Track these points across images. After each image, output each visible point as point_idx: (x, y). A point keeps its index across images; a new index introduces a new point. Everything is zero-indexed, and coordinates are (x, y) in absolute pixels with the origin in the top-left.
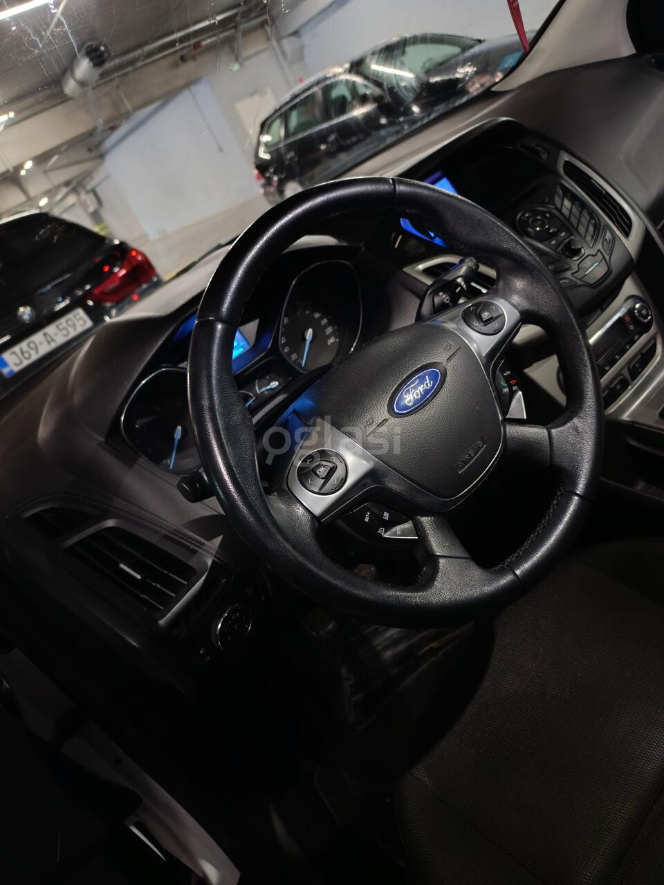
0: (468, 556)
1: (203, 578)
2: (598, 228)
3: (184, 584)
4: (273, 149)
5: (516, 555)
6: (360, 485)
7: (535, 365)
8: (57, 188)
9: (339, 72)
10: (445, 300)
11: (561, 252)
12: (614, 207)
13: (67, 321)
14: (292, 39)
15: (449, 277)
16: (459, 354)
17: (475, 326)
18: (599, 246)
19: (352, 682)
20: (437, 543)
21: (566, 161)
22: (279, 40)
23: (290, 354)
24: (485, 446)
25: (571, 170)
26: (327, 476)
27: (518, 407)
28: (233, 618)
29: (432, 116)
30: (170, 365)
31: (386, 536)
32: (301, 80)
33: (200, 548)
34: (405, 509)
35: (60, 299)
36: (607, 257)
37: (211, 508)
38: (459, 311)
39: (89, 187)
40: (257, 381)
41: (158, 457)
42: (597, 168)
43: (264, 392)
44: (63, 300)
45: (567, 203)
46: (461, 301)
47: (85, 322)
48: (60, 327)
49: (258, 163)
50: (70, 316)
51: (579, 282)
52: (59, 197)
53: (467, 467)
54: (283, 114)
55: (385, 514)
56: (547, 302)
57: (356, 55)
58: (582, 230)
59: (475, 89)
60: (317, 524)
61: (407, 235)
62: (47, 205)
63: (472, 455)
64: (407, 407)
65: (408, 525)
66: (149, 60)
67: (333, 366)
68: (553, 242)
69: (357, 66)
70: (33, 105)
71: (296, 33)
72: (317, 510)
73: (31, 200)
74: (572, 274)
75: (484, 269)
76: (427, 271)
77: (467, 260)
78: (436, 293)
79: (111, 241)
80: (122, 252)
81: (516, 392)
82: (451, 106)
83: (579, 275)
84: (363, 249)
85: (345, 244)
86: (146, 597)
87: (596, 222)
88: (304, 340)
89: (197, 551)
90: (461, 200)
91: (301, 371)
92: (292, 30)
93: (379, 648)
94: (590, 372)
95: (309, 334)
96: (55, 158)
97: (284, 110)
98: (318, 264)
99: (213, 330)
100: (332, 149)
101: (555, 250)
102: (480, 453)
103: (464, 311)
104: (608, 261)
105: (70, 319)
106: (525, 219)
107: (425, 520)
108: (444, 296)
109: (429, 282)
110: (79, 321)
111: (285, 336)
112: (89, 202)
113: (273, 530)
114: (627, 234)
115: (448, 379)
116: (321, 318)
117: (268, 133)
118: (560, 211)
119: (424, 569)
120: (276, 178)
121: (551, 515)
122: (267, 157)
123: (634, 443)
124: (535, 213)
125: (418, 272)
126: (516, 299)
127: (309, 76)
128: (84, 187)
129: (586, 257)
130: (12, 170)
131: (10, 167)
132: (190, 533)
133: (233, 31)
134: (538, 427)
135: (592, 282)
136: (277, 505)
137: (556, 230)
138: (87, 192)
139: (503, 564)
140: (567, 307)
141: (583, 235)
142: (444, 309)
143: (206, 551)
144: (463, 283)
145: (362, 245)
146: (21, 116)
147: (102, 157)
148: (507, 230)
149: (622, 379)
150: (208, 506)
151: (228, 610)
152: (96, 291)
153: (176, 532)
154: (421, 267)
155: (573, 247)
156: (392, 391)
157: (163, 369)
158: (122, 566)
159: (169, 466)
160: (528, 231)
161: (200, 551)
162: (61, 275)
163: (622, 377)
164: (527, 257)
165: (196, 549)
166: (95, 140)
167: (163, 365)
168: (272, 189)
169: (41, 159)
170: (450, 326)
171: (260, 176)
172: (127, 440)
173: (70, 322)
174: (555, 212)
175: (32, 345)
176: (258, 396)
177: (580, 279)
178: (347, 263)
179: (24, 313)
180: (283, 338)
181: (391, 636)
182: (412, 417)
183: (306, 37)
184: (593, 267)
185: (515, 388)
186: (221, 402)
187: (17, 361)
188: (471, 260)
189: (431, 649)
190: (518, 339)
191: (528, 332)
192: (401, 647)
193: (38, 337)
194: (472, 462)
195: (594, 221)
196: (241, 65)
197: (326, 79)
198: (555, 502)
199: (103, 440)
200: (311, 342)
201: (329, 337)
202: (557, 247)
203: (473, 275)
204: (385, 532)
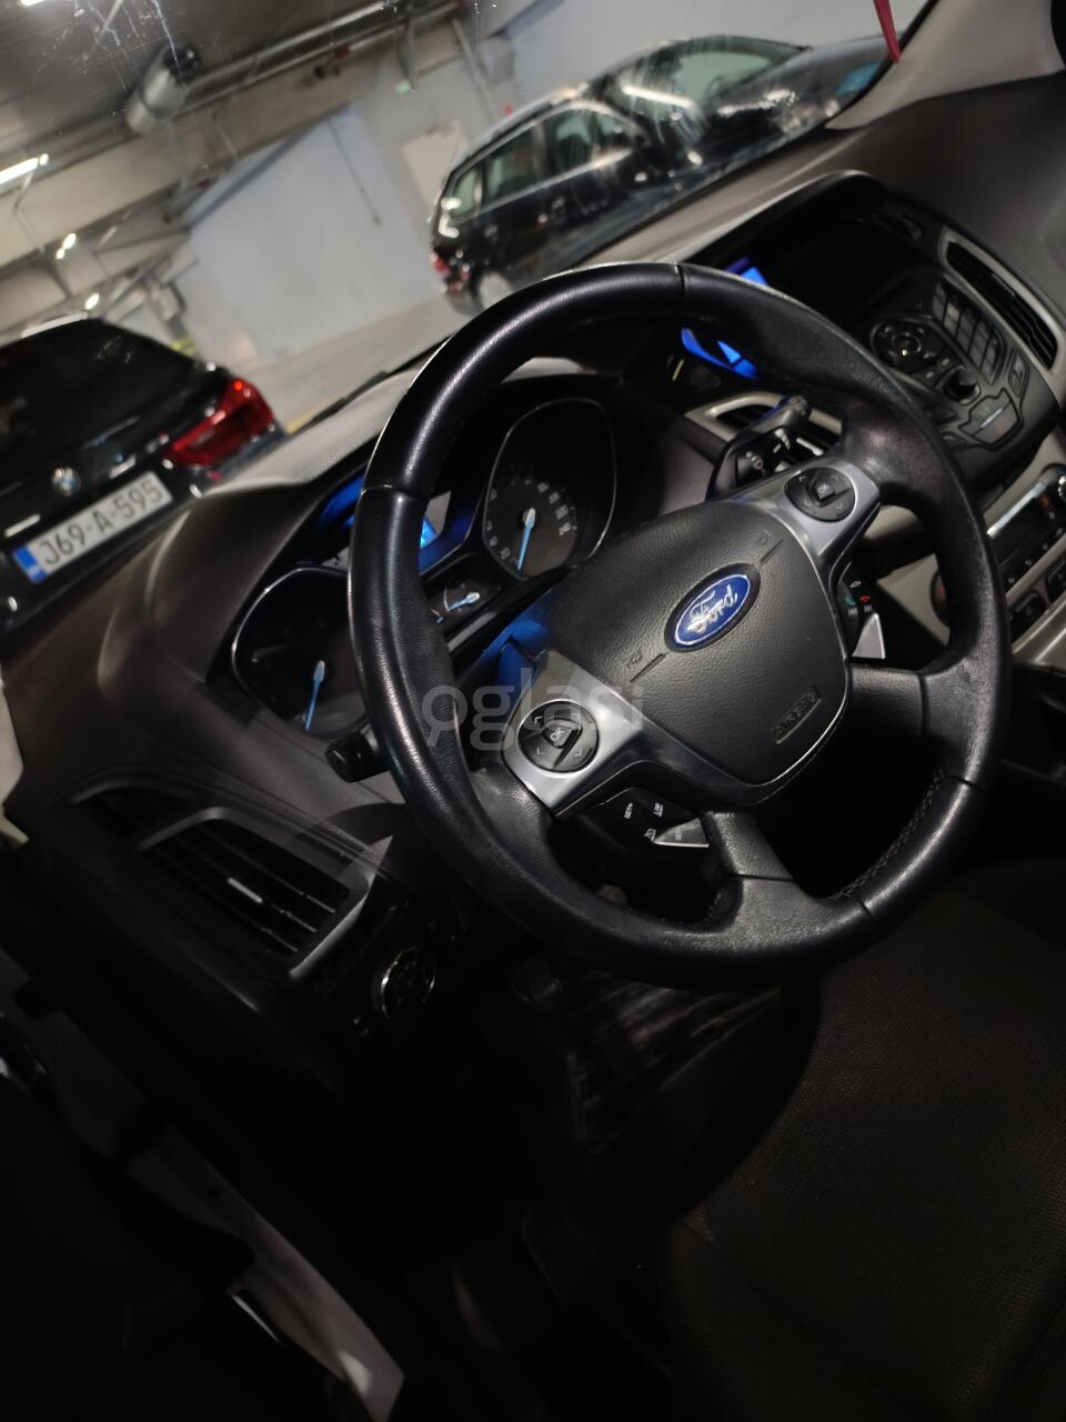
0: (790, 877)
1: (361, 904)
2: (1003, 353)
3: (329, 913)
4: (462, 221)
5: (866, 877)
6: (618, 758)
7: (896, 573)
8: (115, 279)
9: (572, 96)
10: (755, 466)
11: (941, 391)
12: (1029, 319)
13: (130, 494)
14: (497, 42)
15: (763, 428)
16: (780, 552)
17: (807, 507)
18: (1003, 382)
19: (583, 1077)
20: (740, 856)
21: (951, 245)
22: (473, 44)
23: (499, 548)
24: (819, 701)
25: (959, 257)
26: (566, 742)
27: (872, 639)
28: (407, 968)
29: (729, 169)
30: (310, 562)
31: (660, 842)
32: (509, 110)
33: (356, 855)
34: (688, 801)
35: (120, 458)
36: (1017, 401)
37: (374, 793)
38: (780, 483)
39: (165, 278)
40: (446, 592)
41: (288, 710)
42: (1002, 255)
43: (456, 609)
44: (125, 459)
45: (953, 312)
46: (780, 468)
47: (160, 496)
48: (120, 503)
49: (438, 243)
50: (136, 485)
51: (971, 441)
52: (116, 294)
53: (789, 734)
54: (479, 164)
55: (657, 806)
56: (924, 471)
57: (598, 69)
58: (976, 356)
59: (793, 127)
60: (549, 821)
61: (692, 359)
62: (97, 307)
63: (799, 715)
64: (694, 636)
65: (693, 826)
66: (263, 75)
67: (570, 570)
68: (930, 375)
69: (602, 88)
70: (78, 146)
71: (501, 33)
72: (551, 797)
73: (73, 300)
74: (960, 427)
75: (818, 417)
76: (725, 419)
77: (793, 401)
78: (740, 453)
79: (203, 365)
80: (221, 383)
81: (869, 615)
82: (760, 153)
83: (971, 429)
84: (621, 381)
85: (592, 372)
86: (269, 932)
87: (999, 344)
88: (522, 526)
89: (349, 861)
90: (789, 302)
91: (516, 576)
92: (496, 26)
93: (629, 1023)
94: (990, 585)
95: (530, 517)
96: (112, 231)
97: (481, 157)
98: (547, 404)
99: (389, 505)
100: (559, 221)
101: (932, 388)
102: (811, 711)
103: (789, 482)
104: (1018, 408)
105: (135, 491)
106: (884, 336)
107: (721, 818)
108: (753, 459)
109: (728, 436)
110: (150, 494)
111: (492, 520)
112: (164, 303)
113: (481, 827)
114: (1049, 364)
115: (762, 592)
116: (548, 493)
117: (454, 194)
118: (941, 324)
119: (719, 896)
120: (466, 269)
121: (923, 815)
122: (452, 233)
123: (1051, 702)
124: (900, 326)
125: (710, 419)
126: (872, 464)
127: (523, 102)
128: (156, 278)
129: (982, 400)
130: (42, 249)
131: (40, 244)
132: (341, 832)
133: (401, 28)
134: (903, 673)
135: (990, 438)
136: (487, 788)
137: (933, 354)
138: (162, 287)
139: (845, 892)
140: (956, 479)
141: (978, 365)
142: (755, 479)
143: (364, 860)
144: (784, 439)
145: (619, 374)
146: (59, 162)
147: (187, 230)
148: (861, 352)
149: (1034, 598)
150: (369, 789)
151: (399, 956)
152: (178, 446)
153: (318, 829)
154: (715, 411)
155: (962, 383)
156: (672, 610)
157: (299, 570)
158: (232, 882)
159: (305, 725)
160: (889, 356)
161: (355, 859)
162: (123, 419)
163: (1035, 595)
164: (894, 398)
165: (350, 857)
166: (177, 202)
167: (299, 563)
168: (459, 286)
169: (90, 233)
170: (766, 506)
171: (441, 263)
172: (240, 680)
173: (135, 496)
174: (933, 325)
175: (75, 531)
176: (446, 616)
177: (972, 436)
178: (596, 403)
179: (62, 479)
180: (489, 523)
181: (648, 1005)
182: (703, 652)
183: (519, 41)
184: (994, 416)
185: (868, 608)
186: (402, 621)
187: (51, 556)
188: (799, 401)
189: (712, 1029)
190: (874, 530)
191: (891, 517)
192: (664, 1023)
193: (84, 519)
194: (797, 726)
195: (995, 342)
196: (412, 84)
197: (550, 107)
198: (930, 793)
199: (203, 680)
200: (533, 530)
201: (562, 522)
202: (937, 383)
203: (800, 427)
204: (658, 835)
